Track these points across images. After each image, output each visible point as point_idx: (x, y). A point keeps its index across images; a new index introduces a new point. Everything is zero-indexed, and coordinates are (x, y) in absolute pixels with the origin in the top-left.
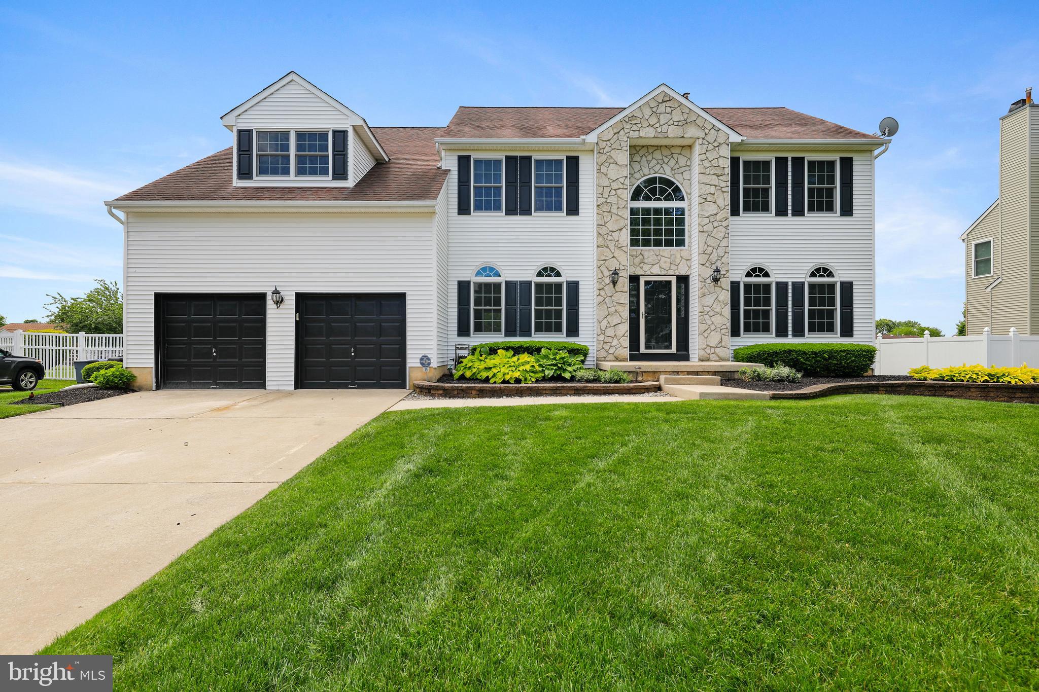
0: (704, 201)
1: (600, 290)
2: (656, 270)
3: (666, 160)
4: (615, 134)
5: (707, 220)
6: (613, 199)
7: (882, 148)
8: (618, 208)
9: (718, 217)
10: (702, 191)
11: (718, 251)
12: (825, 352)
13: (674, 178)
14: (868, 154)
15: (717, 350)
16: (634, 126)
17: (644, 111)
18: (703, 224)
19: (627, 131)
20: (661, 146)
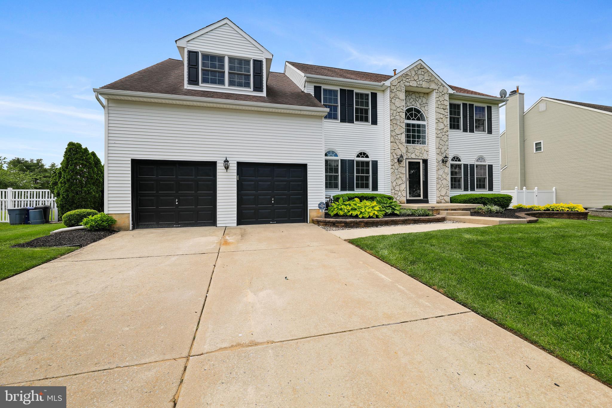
0: (438, 121)
1: (392, 165)
2: (413, 156)
3: (417, 99)
4: (398, 83)
5: (439, 132)
6: (398, 117)
7: (504, 103)
8: (400, 122)
9: (445, 130)
10: (438, 116)
11: (445, 147)
12: (495, 198)
13: (421, 109)
14: (497, 106)
15: (445, 198)
16: (407, 79)
17: (412, 72)
18: (438, 133)
19: (404, 82)
20: (415, 92)
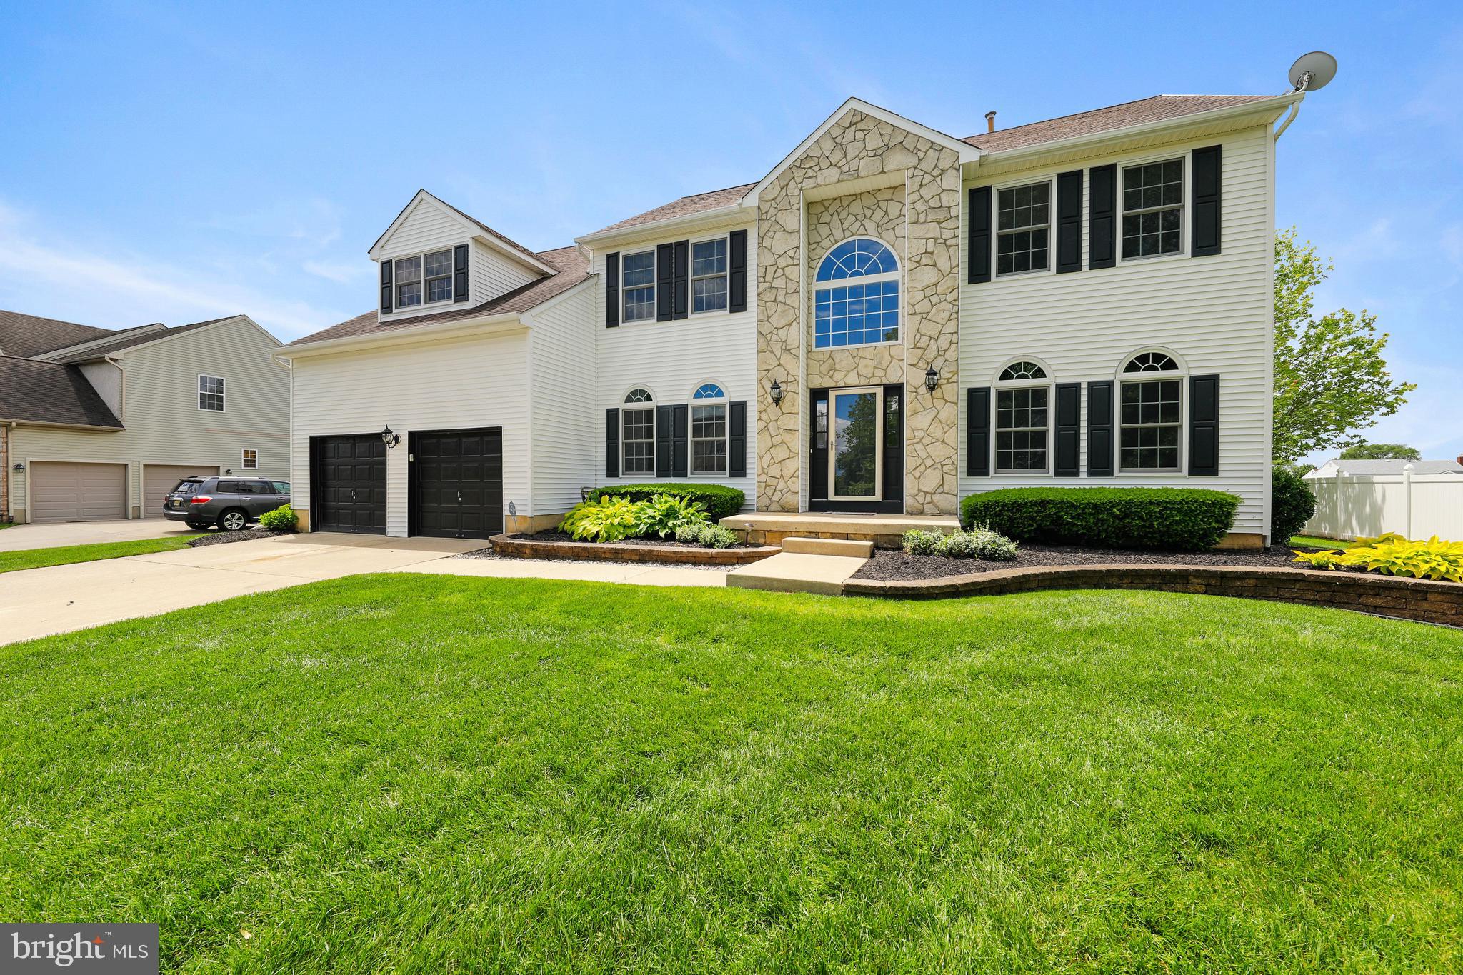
0: (917, 265)
1: (760, 412)
2: (852, 379)
3: (868, 213)
4: (782, 189)
5: (920, 295)
6: (779, 283)
7: (1287, 114)
8: (787, 293)
9: (940, 289)
10: (914, 252)
11: (939, 341)
12: (1115, 505)
13: (881, 238)
14: (1260, 133)
15: (936, 498)
16: (809, 170)
17: (822, 147)
18: (913, 301)
19: (798, 180)
20: (861, 194)
